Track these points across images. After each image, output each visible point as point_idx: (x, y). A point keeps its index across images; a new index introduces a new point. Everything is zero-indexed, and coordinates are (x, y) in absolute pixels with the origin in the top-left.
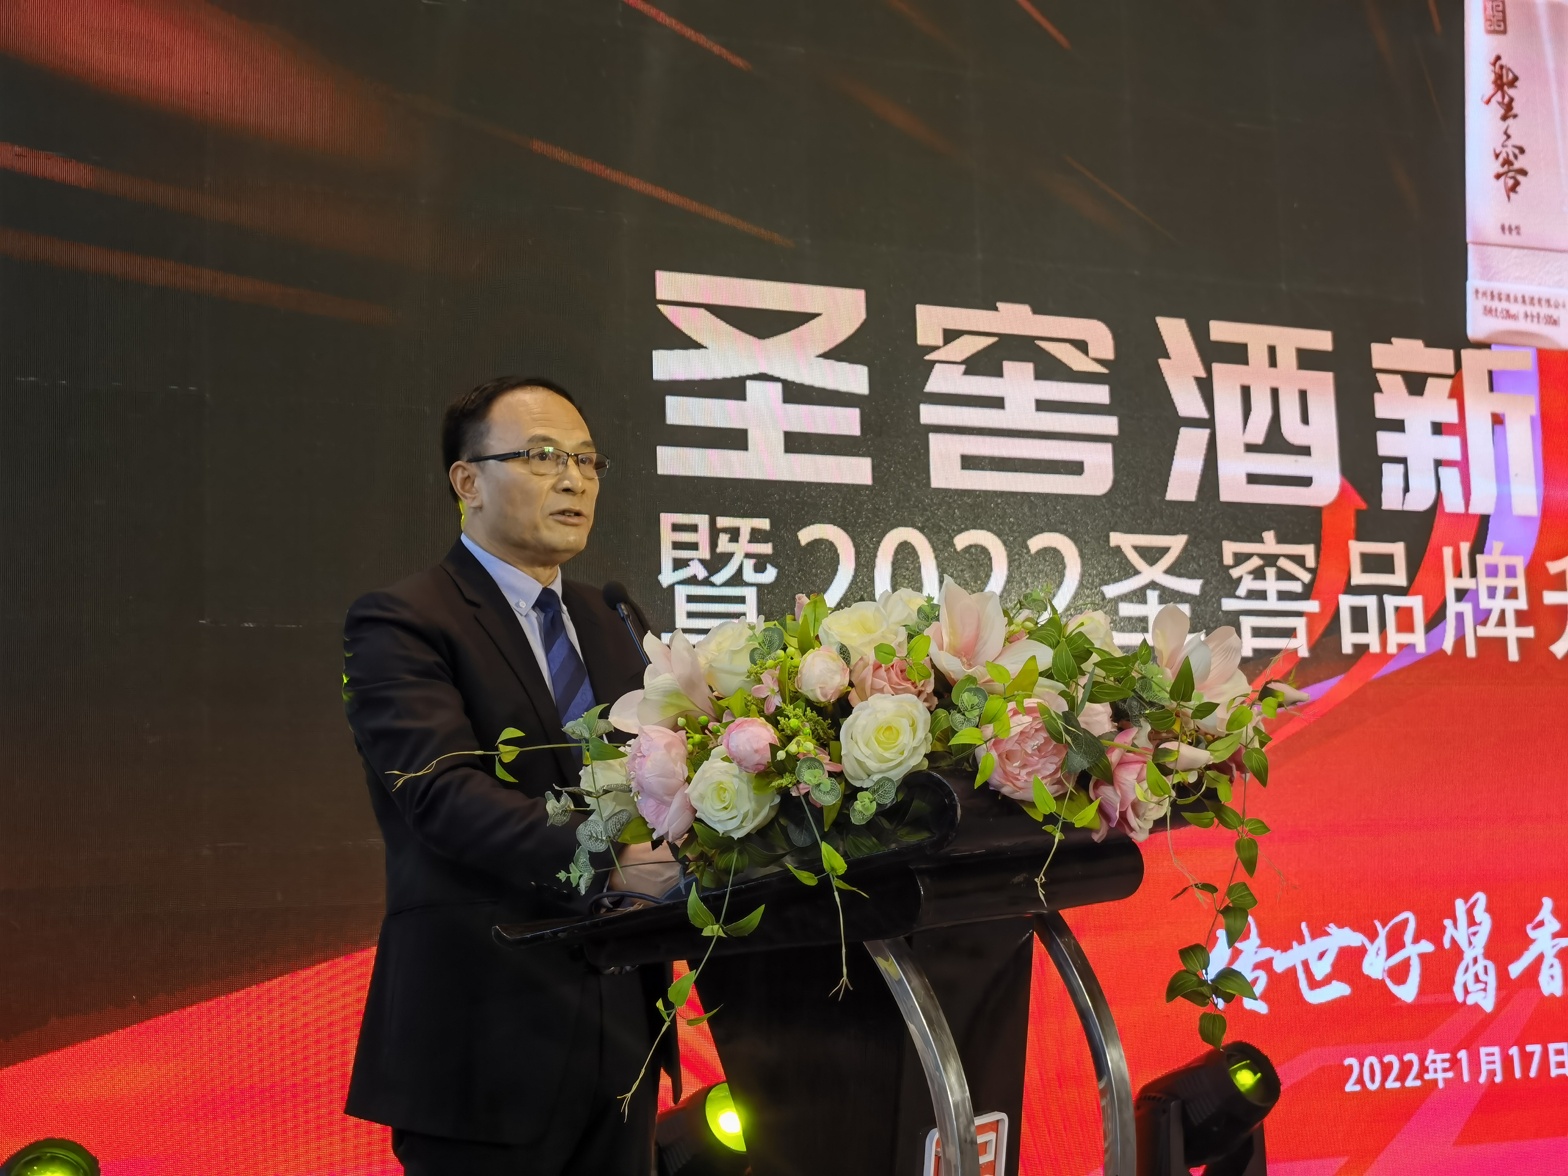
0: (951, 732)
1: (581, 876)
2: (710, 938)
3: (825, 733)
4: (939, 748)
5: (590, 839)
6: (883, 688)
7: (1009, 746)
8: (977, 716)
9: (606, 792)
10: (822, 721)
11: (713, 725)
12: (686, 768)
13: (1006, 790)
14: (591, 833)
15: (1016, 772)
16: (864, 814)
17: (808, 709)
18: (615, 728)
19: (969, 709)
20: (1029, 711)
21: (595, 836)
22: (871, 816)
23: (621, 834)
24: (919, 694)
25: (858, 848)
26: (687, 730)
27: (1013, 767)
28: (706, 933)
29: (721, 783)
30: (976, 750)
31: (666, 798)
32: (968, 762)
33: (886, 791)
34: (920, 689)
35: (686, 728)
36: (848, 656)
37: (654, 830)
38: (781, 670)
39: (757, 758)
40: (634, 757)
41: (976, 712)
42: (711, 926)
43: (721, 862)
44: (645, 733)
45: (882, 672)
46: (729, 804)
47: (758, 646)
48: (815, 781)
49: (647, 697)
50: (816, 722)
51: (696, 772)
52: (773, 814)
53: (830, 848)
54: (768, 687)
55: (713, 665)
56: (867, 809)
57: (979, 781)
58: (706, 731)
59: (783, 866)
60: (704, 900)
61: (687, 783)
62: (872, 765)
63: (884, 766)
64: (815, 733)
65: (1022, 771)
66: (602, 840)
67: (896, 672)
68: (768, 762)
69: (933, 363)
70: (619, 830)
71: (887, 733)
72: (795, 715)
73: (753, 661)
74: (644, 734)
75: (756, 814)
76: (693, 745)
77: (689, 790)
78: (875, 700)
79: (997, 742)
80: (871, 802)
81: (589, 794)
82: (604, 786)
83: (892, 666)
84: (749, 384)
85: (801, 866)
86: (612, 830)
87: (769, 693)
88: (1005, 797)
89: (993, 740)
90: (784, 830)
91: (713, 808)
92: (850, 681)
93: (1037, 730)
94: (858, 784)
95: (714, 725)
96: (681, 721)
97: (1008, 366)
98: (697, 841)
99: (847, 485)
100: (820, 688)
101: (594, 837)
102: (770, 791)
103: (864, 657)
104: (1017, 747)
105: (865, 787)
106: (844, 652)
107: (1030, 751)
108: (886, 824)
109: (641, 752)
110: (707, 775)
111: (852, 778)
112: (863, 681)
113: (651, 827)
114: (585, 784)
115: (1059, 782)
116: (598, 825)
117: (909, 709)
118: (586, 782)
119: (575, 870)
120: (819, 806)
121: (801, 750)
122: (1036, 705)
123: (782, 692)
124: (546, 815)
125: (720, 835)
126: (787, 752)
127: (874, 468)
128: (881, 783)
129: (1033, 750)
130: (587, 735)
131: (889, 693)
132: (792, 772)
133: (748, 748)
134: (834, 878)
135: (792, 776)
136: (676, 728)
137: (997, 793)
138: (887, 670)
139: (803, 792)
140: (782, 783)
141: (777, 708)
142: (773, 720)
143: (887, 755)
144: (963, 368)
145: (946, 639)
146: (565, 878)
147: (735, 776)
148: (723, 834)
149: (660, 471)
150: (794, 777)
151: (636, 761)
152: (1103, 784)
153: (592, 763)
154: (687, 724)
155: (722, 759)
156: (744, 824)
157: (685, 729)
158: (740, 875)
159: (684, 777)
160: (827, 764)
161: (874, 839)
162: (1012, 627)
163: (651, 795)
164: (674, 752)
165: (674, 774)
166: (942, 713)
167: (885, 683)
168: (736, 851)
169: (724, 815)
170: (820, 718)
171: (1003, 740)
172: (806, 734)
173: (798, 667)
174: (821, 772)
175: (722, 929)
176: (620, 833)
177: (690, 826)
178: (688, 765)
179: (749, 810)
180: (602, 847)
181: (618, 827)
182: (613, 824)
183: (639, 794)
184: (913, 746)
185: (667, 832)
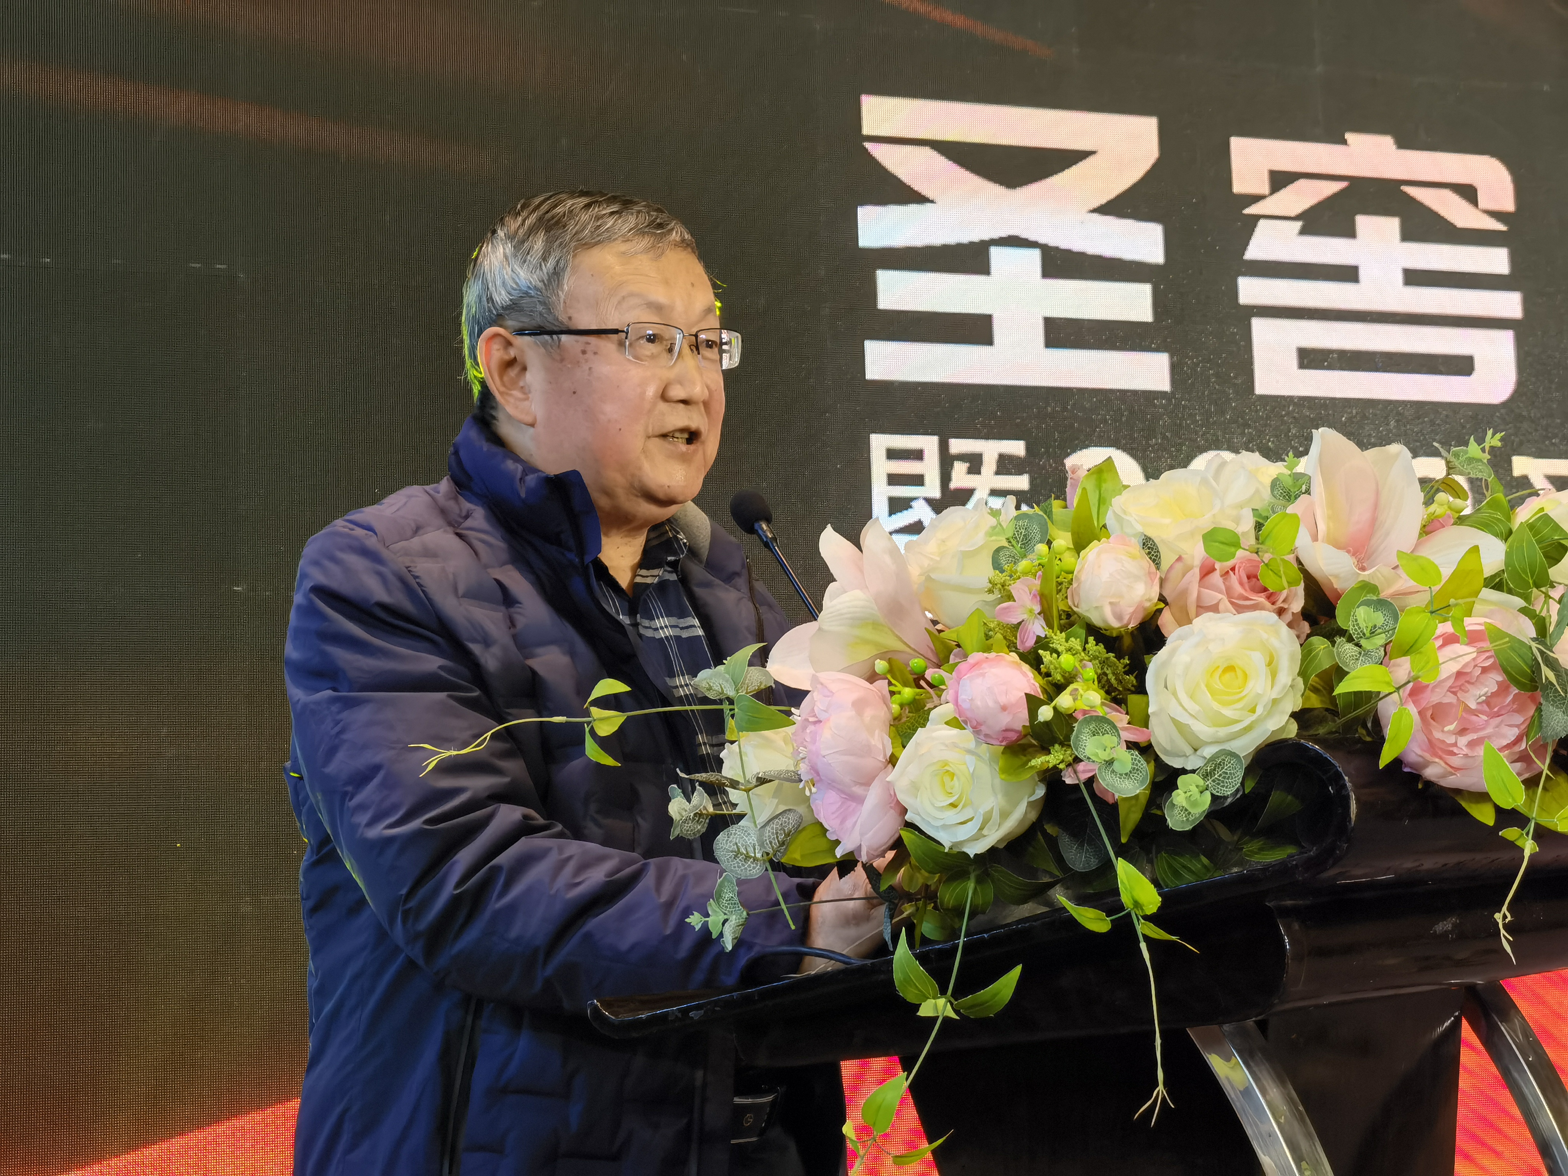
0: (1339, 673)
1: (725, 921)
2: (932, 1020)
3: (1120, 682)
4: (1315, 702)
5: (736, 857)
6: (1218, 603)
7: (1434, 698)
8: (1382, 646)
9: (762, 781)
10: (1115, 659)
11: (931, 674)
12: (888, 741)
13: (1431, 773)
14: (738, 847)
15: (1451, 740)
16: (1189, 813)
17: (1091, 639)
18: (776, 682)
19: (1368, 635)
20: (1474, 638)
21: (745, 852)
22: (1200, 816)
23: (786, 849)
24: (1281, 612)
25: (1176, 874)
26: (891, 679)
27: (1446, 732)
28: (925, 1011)
29: (946, 763)
30: (1380, 704)
31: (858, 790)
32: (1365, 726)
33: (1226, 773)
34: (1282, 605)
35: (889, 677)
36: (1156, 556)
37: (837, 842)
38: (1045, 579)
39: (1005, 720)
41: (1380, 640)
42: (933, 1001)
43: (948, 896)
44: (822, 684)
45: (1216, 578)
46: (960, 799)
47: (1006, 544)
48: (1105, 756)
49: (825, 633)
50: (1104, 662)
51: (904, 747)
52: (1033, 816)
53: (1131, 868)
54: (1024, 606)
55: (933, 576)
56: (1194, 804)
57: (1386, 758)
58: (923, 683)
59: (1049, 903)
60: (922, 959)
61: (890, 765)
62: (1202, 729)
63: (1223, 732)
64: (1103, 681)
65: (1459, 739)
66: (755, 860)
67: (1240, 576)
68: (1024, 726)
69: (1257, 218)
70: (782, 844)
71: (1227, 676)
72: (1069, 650)
73: (997, 565)
74: (822, 689)
75: (1005, 815)
76: (902, 706)
77: (893, 775)
78: (1203, 623)
79: (1417, 690)
80: (1201, 792)
81: (734, 784)
82: (758, 773)
83: (1233, 569)
84: (994, 251)
85: (1082, 900)
86: (771, 843)
87: (1025, 617)
88: (1429, 784)
89: (1411, 685)
90: (1053, 843)
91: (933, 805)
92: (1161, 595)
93: (1485, 670)
94: (1176, 763)
95: (935, 673)
96: (881, 666)
97: (1363, 222)
98: (910, 863)
99: (1135, 393)
100: (1111, 603)
101: (742, 854)
102: (1027, 775)
103: (1184, 556)
104: (1450, 699)
105: (1189, 768)
106: (1150, 547)
107: (1473, 706)
108: (1224, 833)
110: (924, 751)
111: (1167, 753)
112: (1184, 593)
113: (834, 838)
114: (729, 770)
115: (1523, 758)
116: (749, 834)
117: (1265, 636)
118: (731, 767)
119: (716, 911)
120: (1111, 801)
121: (1081, 705)
122: (1482, 628)
123: (1046, 614)
124: (669, 821)
125: (946, 851)
126: (1055, 708)
127: (1175, 369)
128: (1217, 760)
129: (1478, 703)
130: (731, 693)
131: (1227, 611)
132: (1065, 743)
133: (991, 704)
134: (1138, 920)
135: (1065, 751)
136: (872, 677)
137: (1416, 777)
138: (1224, 575)
139: (1084, 777)
140: (1048, 762)
141: (1039, 639)
142: (1033, 659)
143: (1228, 712)
144: (1298, 225)
145: (1322, 527)
147: (968, 751)
148: (951, 848)
149: (869, 376)
150: (1068, 752)
151: (808, 731)
153: (739, 736)
154: (891, 671)
155: (947, 723)
156: (985, 832)
157: (887, 678)
158: (981, 918)
159: (885, 755)
160: (1124, 729)
161: (1205, 860)
162: (1432, 508)
163: (832, 784)
164: (868, 713)
165: (867, 750)
166: (1320, 643)
167: (1220, 596)
168: (973, 877)
169: (952, 817)
170: (1111, 655)
171: (1427, 686)
172: (1087, 680)
173: (1072, 573)
174: (1115, 739)
175: (952, 1004)
176: (784, 847)
177: (897, 836)
178: (892, 735)
179: (992, 808)
180: (755, 871)
181: (781, 837)
182: (773, 833)
183: (814, 785)
184: (1274, 696)
185: (860, 847)
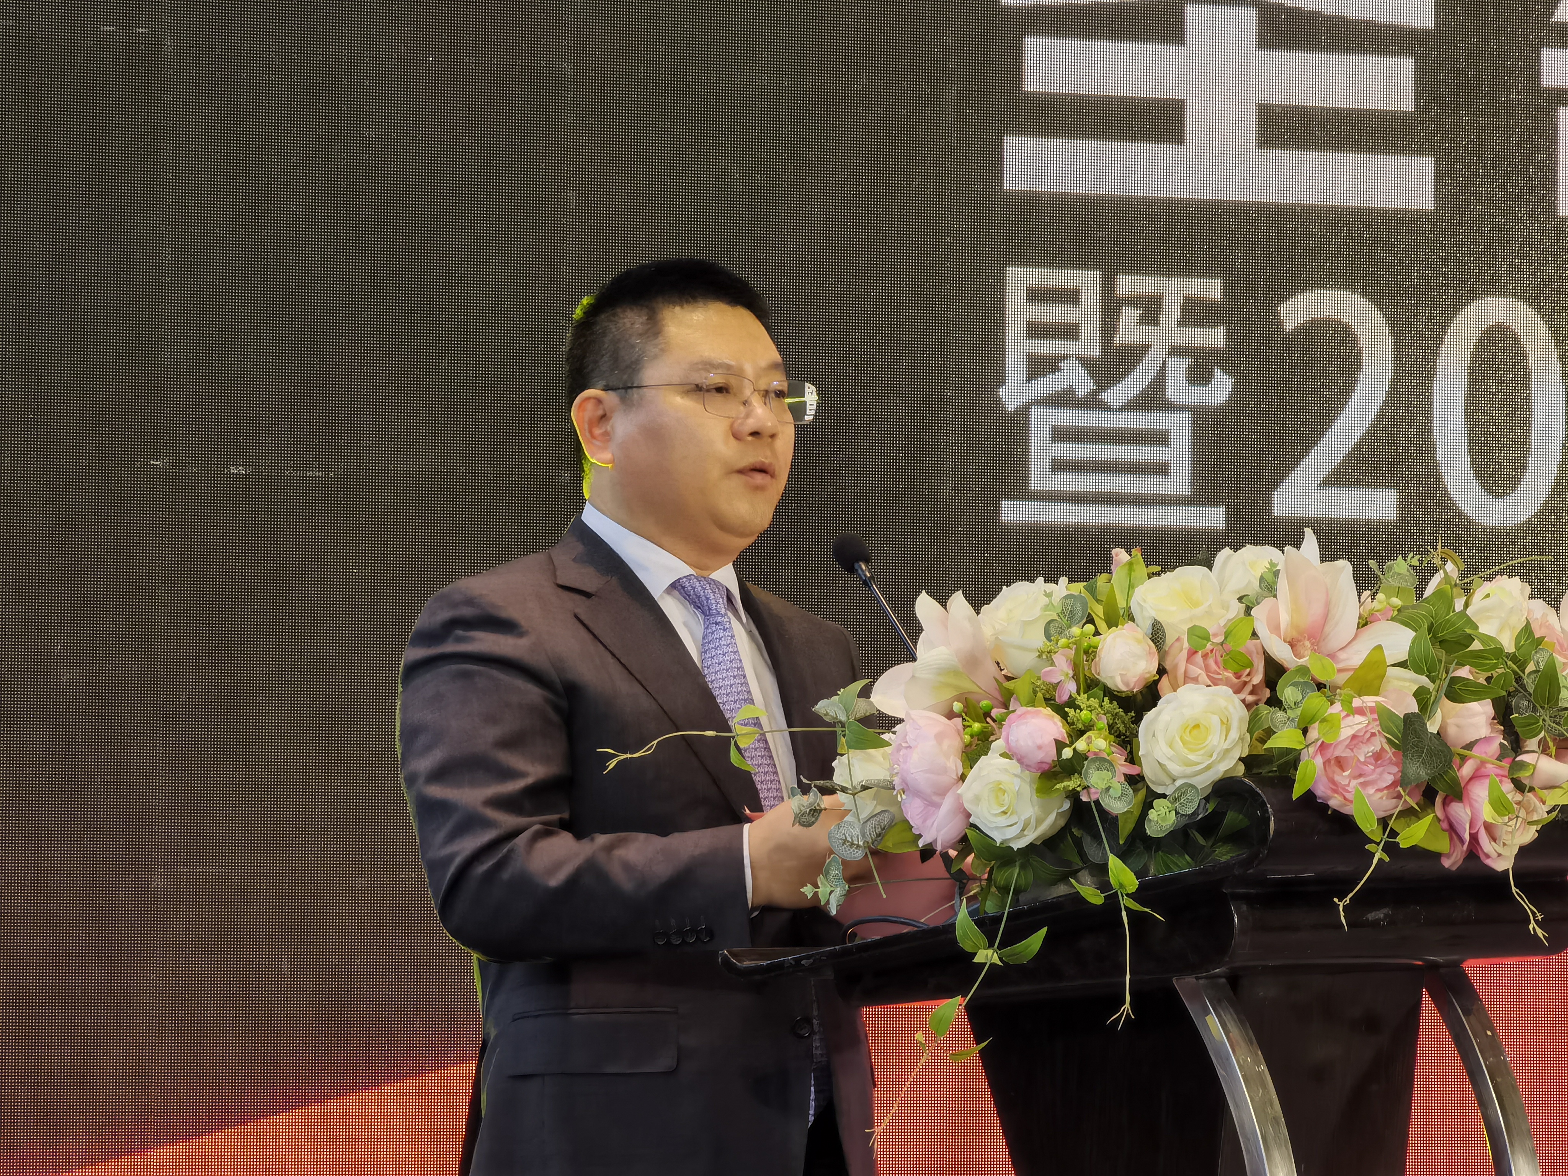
0: (1269, 733)
1: (831, 892)
2: (983, 965)
4: (1257, 750)
5: (844, 843)
6: (1198, 677)
7: (1339, 752)
9: (865, 788)
10: (1121, 713)
11: (997, 712)
12: (960, 764)
13: (1335, 802)
14: (845, 836)
15: (1346, 782)
16: (1162, 826)
17: (1106, 699)
18: (878, 711)
19: (1292, 706)
20: (1366, 711)
21: (850, 841)
22: (1171, 828)
23: (881, 840)
24: (1240, 687)
26: (965, 716)
27: (1343, 777)
28: (978, 958)
29: (1000, 783)
30: (1297, 755)
31: (936, 799)
33: (1190, 799)
34: (1246, 679)
35: (964, 714)
36: (1161, 638)
37: (920, 836)
38: (1077, 653)
39: (1040, 756)
40: (899, 748)
42: (985, 952)
43: (1000, 878)
44: (913, 719)
45: (1198, 657)
46: (1009, 808)
47: (1056, 618)
48: (1102, 785)
49: (916, 675)
50: (1115, 715)
51: (972, 768)
52: (1062, 823)
53: (1119, 861)
54: (1062, 670)
55: (1000, 638)
56: (1164, 820)
57: (1297, 792)
58: (988, 719)
60: (980, 923)
61: (961, 782)
62: (1175, 768)
63: (1189, 770)
64: (1113, 728)
65: (1352, 781)
66: (858, 846)
67: (1215, 659)
68: (1053, 760)
70: (879, 835)
71: (1195, 732)
72: (1089, 707)
73: (1048, 636)
74: (911, 721)
75: (1039, 822)
76: (972, 736)
77: (962, 789)
78: (1187, 690)
79: (1325, 746)
80: (1171, 812)
81: (844, 789)
82: (862, 781)
83: (1211, 652)
86: (870, 834)
87: (1063, 678)
90: (1078, 843)
91: (990, 812)
92: (1160, 667)
93: (1372, 734)
94: (1159, 790)
95: (999, 711)
96: (957, 706)
98: (972, 851)
99: (1383, 212)
100: (1121, 674)
101: (848, 842)
102: (1055, 794)
104: (1347, 753)
105: (1164, 793)
106: (1157, 635)
107: (1362, 759)
108: (1196, 838)
109: (907, 742)
110: (984, 773)
111: (1153, 783)
112: (1176, 668)
113: (917, 833)
114: (839, 777)
115: (1398, 796)
116: (854, 828)
117: (1224, 704)
118: (841, 775)
119: (825, 884)
120: (1111, 815)
121: (1092, 748)
122: (1374, 704)
123: (1076, 677)
125: (998, 845)
126: (1074, 750)
127: (1440, 177)
128: (1183, 790)
129: (1366, 757)
130: (843, 718)
131: (1205, 683)
132: (1081, 774)
133: (1030, 744)
134: (1123, 896)
135: (1081, 779)
136: (950, 715)
137: (1323, 806)
138: (1205, 656)
139: (1093, 797)
140: (1070, 786)
141: (1070, 696)
142: (1063, 712)
143: (1192, 757)
146: (812, 894)
147: (1016, 776)
148: (1002, 843)
150: (1083, 779)
151: (901, 753)
152: (1452, 801)
153: (848, 751)
154: (965, 710)
155: (1001, 755)
156: (1025, 833)
157: (962, 716)
158: (1021, 895)
159: (957, 775)
160: (1122, 765)
161: (1187, 857)
163: (917, 793)
164: (946, 743)
165: (945, 770)
166: (1265, 710)
167: (1200, 671)
168: (1017, 864)
169: (1002, 821)
170: (1121, 710)
171: (1331, 744)
172: (1101, 729)
173: (1095, 650)
174: (1113, 774)
175: (997, 954)
176: (880, 838)
177: (963, 834)
178: (963, 758)
179: (1031, 816)
180: (858, 855)
181: (878, 831)
182: (872, 828)
183: (904, 793)
184: (1225, 747)
185: (936, 840)
